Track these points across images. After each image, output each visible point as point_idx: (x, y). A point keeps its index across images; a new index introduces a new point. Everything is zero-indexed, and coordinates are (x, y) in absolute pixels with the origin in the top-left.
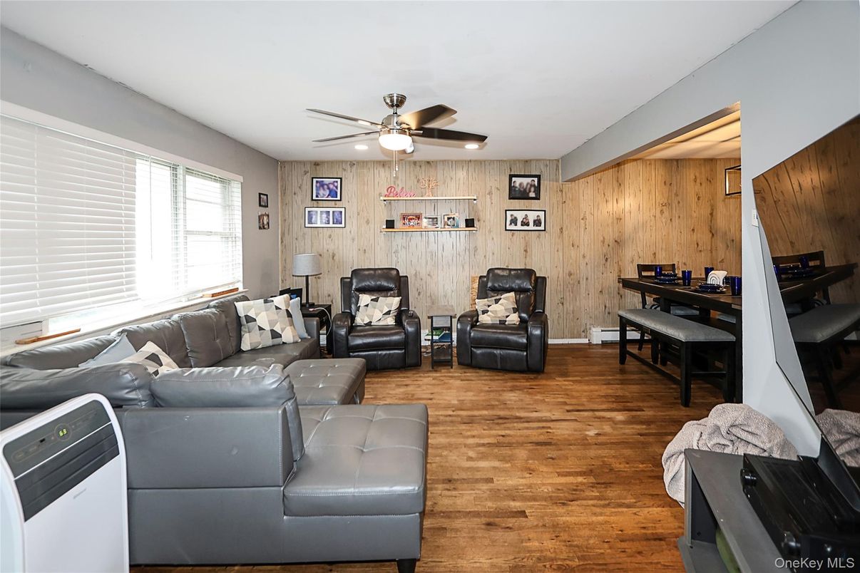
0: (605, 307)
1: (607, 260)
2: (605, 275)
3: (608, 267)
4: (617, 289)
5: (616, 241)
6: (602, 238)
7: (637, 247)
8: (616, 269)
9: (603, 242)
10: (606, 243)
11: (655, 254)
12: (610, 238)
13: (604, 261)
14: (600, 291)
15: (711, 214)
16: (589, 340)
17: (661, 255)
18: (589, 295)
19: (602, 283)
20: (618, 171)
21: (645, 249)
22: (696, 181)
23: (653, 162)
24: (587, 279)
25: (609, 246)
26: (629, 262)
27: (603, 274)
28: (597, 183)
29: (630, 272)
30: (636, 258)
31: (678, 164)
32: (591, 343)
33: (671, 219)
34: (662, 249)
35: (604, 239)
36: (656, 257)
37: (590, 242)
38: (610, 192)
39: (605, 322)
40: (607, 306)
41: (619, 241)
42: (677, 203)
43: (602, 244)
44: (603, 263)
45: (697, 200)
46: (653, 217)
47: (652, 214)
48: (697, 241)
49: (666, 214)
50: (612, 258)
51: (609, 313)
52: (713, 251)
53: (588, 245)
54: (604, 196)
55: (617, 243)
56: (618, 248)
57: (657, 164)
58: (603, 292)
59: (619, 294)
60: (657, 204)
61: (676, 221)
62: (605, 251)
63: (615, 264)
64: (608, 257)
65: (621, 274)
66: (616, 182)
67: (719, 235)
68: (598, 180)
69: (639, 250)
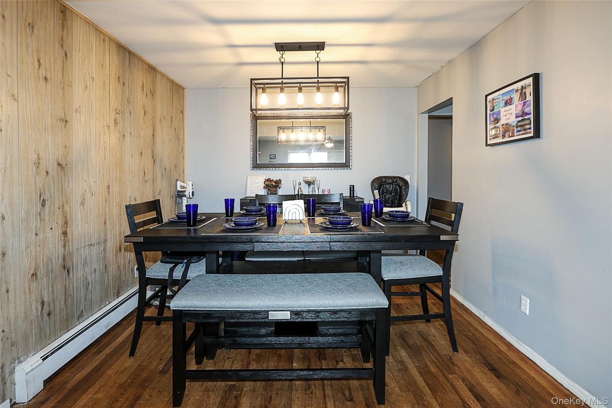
0: (43, 303)
1: (43, 205)
2: (41, 236)
3: (47, 218)
4: (61, 260)
5: (59, 164)
6: (35, 157)
7: (88, 175)
8: (60, 222)
9: (37, 164)
10: (43, 167)
11: (108, 187)
12: (49, 159)
13: (39, 205)
14: (33, 274)
15: (153, 135)
16: (11, 400)
17: (115, 189)
18: (7, 292)
19: (36, 256)
20: (63, 27)
21: (98, 180)
22: (143, 90)
23: (107, 40)
24: (4, 254)
25: (47, 173)
26: (79, 204)
27: (36, 234)
28: (26, 31)
29: (80, 223)
30: (88, 194)
31: (130, 59)
32: (15, 403)
33: (124, 135)
34: (116, 178)
35: (39, 159)
36: (110, 192)
37: (8, 165)
38: (50, 61)
39: (43, 336)
40: (46, 299)
41: (64, 164)
42: (129, 113)
43: (34, 168)
44: (37, 212)
45: (143, 114)
46: (106, 128)
47: (105, 123)
48: (144, 169)
49: (120, 126)
50: (53, 198)
51: (49, 314)
52: (155, 181)
53: (5, 171)
54: (39, 65)
55: (60, 168)
56: (62, 178)
57: (111, 45)
58: (38, 275)
59: (64, 267)
60: (111, 110)
61: (128, 139)
62: (41, 185)
63: (56, 209)
64: (46, 196)
65: (67, 228)
66: (60, 47)
67: (158, 162)
68: (27, 24)
69: (91, 181)
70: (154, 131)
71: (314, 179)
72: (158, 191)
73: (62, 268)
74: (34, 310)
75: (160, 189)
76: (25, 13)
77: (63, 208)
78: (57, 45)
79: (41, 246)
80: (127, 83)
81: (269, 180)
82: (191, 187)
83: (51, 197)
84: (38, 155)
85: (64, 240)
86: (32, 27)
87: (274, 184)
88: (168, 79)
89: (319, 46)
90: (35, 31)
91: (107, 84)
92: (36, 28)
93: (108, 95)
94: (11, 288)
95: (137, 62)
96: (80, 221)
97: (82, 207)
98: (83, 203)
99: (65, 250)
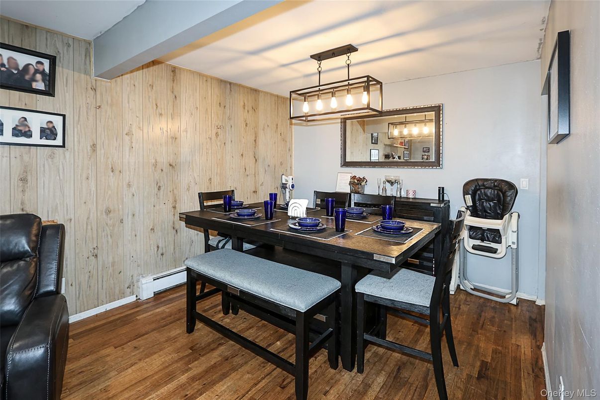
0: (158, 247)
1: (159, 189)
2: (157, 207)
3: (161, 197)
4: (171, 223)
5: (170, 165)
6: (153, 161)
7: (193, 171)
8: (171, 200)
9: (155, 165)
10: (159, 167)
11: (210, 179)
12: (164, 162)
13: (156, 189)
14: (152, 229)
15: (255, 141)
16: (137, 296)
17: (216, 181)
18: (136, 236)
19: (154, 219)
20: (174, 81)
21: (201, 174)
22: (244, 108)
23: (209, 80)
24: (134, 215)
25: (162, 170)
26: (186, 190)
27: (154, 206)
28: (148, 89)
29: (186, 202)
30: (193, 184)
31: (231, 88)
32: (139, 299)
33: (225, 143)
34: (217, 173)
35: (157, 162)
36: (212, 183)
37: (137, 166)
38: (164, 103)
39: (158, 266)
40: (160, 246)
41: (174, 165)
42: (230, 127)
43: (153, 168)
44: (154, 193)
45: (245, 126)
46: (209, 140)
47: (208, 136)
48: (245, 166)
49: (221, 137)
50: (166, 185)
51: (162, 254)
52: (256, 175)
53: (135, 169)
54: (157, 108)
55: (171, 167)
56: (172, 174)
57: (212, 83)
58: (155, 229)
59: (174, 228)
60: (213, 126)
61: (229, 145)
62: (157, 178)
63: (169, 193)
64: (161, 184)
65: (176, 204)
66: (171, 93)
67: (260, 161)
68: (149, 85)
69: (195, 175)
70: (256, 137)
71: (397, 178)
72: (260, 183)
73: (172, 228)
74: (153, 251)
75: (262, 181)
76: (147, 80)
77: (173, 192)
78: (169, 92)
79: (158, 212)
80: (228, 106)
81: (354, 177)
82: (291, 181)
83: (164, 185)
84: (156, 160)
85: (174, 211)
86: (152, 86)
87: (356, 182)
88: (272, 95)
89: (349, 49)
90: (154, 88)
91: (209, 110)
92: (154, 86)
93: (210, 118)
94: (138, 235)
95: (238, 89)
96: (186, 200)
97: (187, 192)
98: (188, 189)
99: (174, 217)
